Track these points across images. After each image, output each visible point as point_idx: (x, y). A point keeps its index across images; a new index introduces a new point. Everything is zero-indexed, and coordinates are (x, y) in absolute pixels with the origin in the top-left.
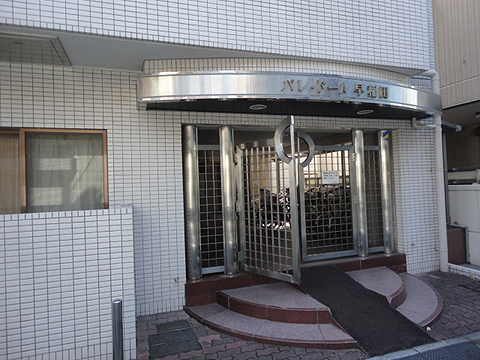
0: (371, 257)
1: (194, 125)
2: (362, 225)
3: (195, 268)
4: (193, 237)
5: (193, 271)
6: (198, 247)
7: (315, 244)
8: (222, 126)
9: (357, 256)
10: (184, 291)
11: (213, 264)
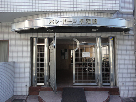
0: (103, 87)
1: (36, 38)
2: (99, 71)
3: (34, 82)
4: (34, 72)
5: (34, 83)
6: (36, 75)
7: (79, 79)
8: (45, 37)
9: (97, 85)
10: (28, 90)
11: (41, 82)
